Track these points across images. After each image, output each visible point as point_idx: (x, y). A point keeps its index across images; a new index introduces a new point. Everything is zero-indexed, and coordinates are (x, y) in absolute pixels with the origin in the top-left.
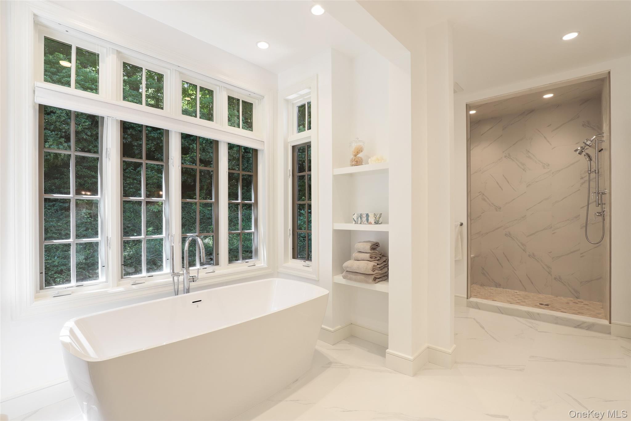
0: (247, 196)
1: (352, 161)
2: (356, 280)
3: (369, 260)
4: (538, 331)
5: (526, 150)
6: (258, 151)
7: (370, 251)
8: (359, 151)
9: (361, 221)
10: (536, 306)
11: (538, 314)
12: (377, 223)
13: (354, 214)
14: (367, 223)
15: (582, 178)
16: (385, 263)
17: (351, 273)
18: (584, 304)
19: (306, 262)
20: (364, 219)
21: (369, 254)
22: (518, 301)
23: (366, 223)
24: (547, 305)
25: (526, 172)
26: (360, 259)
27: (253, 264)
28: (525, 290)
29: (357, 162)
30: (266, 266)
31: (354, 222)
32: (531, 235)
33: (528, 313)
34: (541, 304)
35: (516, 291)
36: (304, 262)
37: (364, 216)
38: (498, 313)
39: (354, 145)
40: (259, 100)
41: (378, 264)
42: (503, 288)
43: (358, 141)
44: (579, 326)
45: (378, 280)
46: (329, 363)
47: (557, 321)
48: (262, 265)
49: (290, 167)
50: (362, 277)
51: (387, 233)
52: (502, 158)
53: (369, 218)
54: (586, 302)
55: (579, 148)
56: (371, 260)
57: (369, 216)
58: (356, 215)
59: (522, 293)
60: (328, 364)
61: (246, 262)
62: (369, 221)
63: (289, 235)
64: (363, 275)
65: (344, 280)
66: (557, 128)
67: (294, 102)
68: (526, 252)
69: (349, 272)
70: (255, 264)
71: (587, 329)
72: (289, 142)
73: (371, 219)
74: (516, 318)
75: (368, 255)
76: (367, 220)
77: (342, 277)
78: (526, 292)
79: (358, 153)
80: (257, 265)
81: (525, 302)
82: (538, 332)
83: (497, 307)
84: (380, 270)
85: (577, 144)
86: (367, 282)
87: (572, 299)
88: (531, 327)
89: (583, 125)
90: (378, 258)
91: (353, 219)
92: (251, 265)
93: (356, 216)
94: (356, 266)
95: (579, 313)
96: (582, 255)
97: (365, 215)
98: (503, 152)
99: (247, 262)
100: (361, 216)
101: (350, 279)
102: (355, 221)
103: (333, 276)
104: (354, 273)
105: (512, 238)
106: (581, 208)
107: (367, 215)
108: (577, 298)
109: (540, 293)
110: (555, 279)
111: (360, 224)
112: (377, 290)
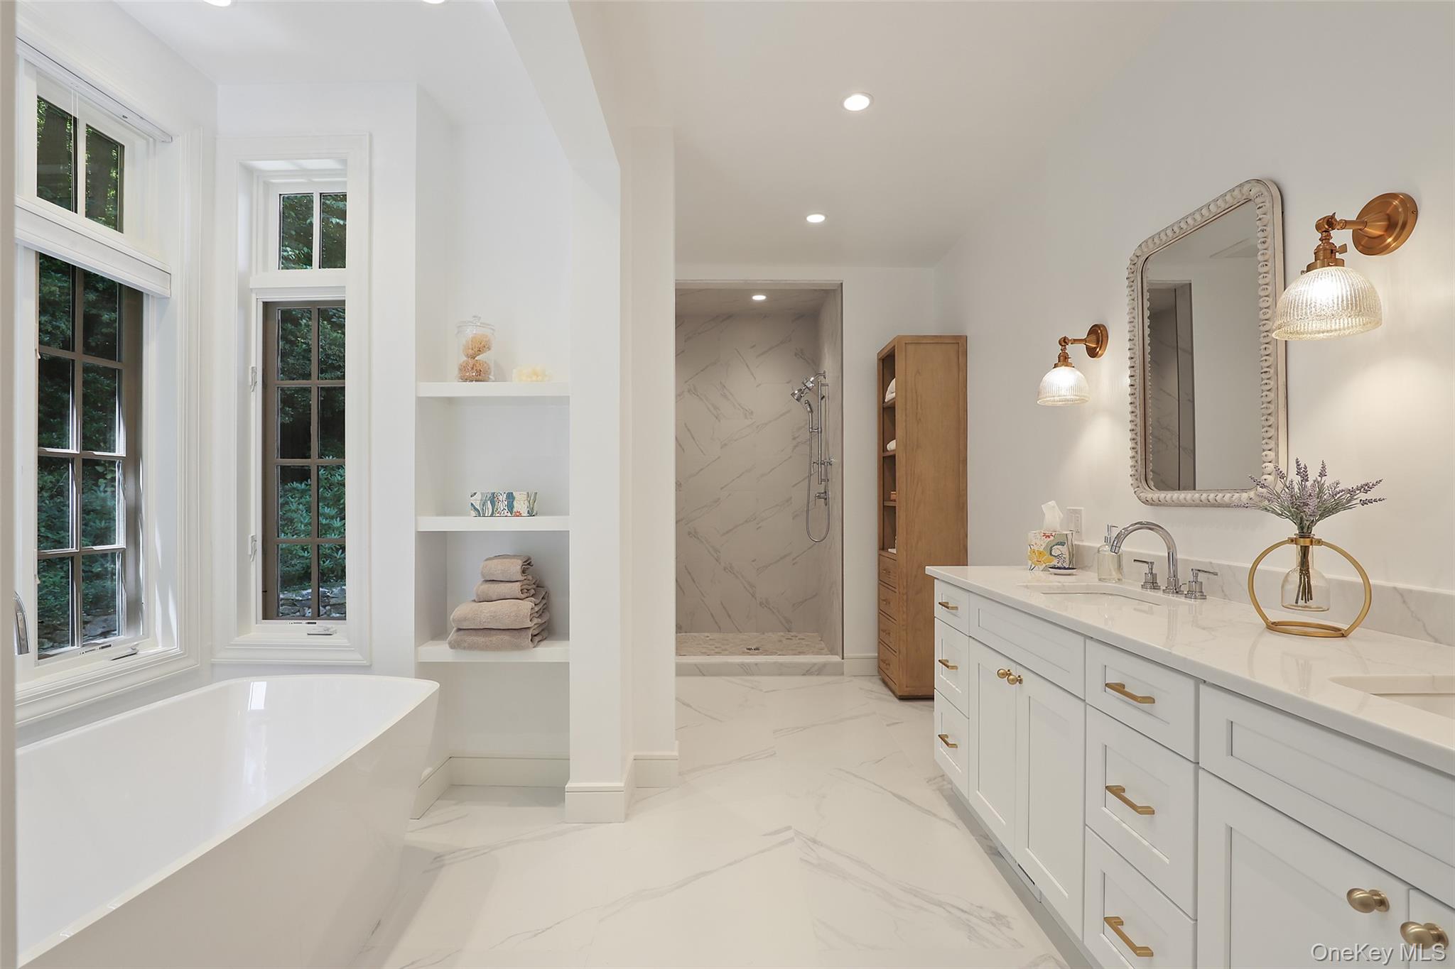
0: (96, 435)
1: (463, 368)
2: (486, 648)
3: (519, 597)
4: (765, 690)
5: (721, 383)
6: (145, 296)
7: (520, 577)
8: (479, 347)
9: (493, 510)
10: (743, 653)
11: (756, 664)
12: (531, 514)
13: (475, 494)
14: (509, 514)
15: (794, 439)
16: (544, 602)
17: (474, 632)
18: (799, 639)
19: (315, 623)
20: (502, 505)
21: (518, 583)
22: (717, 650)
23: (506, 514)
24: (757, 649)
25: (719, 421)
26: (494, 598)
27: (130, 651)
28: (720, 630)
29: (475, 372)
30: (175, 649)
31: (473, 513)
32: (728, 532)
33: (742, 665)
34: (749, 649)
35: (706, 634)
36: (308, 623)
37: (501, 498)
38: (700, 675)
39: (470, 332)
40: (148, 143)
41: (535, 605)
42: (686, 632)
43: (479, 324)
44: (809, 671)
45: (537, 639)
46: (436, 858)
47: (782, 670)
48: (160, 648)
49: (256, 360)
50: (506, 637)
51: (565, 535)
52: (683, 392)
53: (515, 503)
54: (801, 636)
55: (796, 392)
56: (523, 596)
57: (514, 498)
58: (478, 496)
59: (716, 635)
60: (437, 861)
61: (103, 648)
62: (515, 510)
63: (250, 553)
64: (507, 632)
65: (452, 650)
66: (763, 354)
67: (274, 181)
68: (720, 563)
69: (467, 632)
70: (137, 648)
71: (818, 675)
72: (251, 289)
73: (521, 505)
74: (723, 677)
75: (517, 586)
76: (510, 507)
77: (447, 645)
78: (720, 632)
79: (480, 351)
80: (142, 653)
81: (726, 650)
82: (766, 692)
83: (695, 665)
84: (538, 617)
85: (788, 383)
86: (518, 647)
87: (782, 634)
88: (753, 688)
89: (796, 355)
90: (532, 592)
91: (472, 504)
92: (125, 653)
93: (480, 498)
94: (488, 615)
95: (800, 653)
96: (794, 562)
97: (505, 495)
98: (686, 382)
99: (107, 646)
100: (493, 499)
101: (472, 647)
102: (476, 509)
103: (416, 646)
104: (480, 632)
105: (698, 538)
106: (794, 486)
107: (510, 497)
108: (789, 631)
109: (741, 632)
110: (761, 604)
111: (492, 516)
112: (541, 660)
